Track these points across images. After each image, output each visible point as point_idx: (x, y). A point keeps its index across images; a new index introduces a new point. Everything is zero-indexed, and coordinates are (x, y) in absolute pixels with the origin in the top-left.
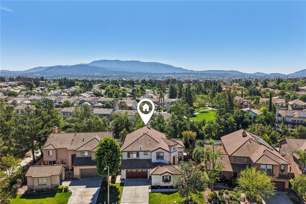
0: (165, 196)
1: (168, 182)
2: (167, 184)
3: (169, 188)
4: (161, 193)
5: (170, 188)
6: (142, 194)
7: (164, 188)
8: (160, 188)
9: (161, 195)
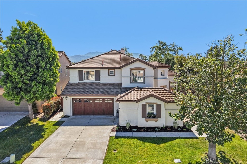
0: (149, 145)
1: (154, 117)
2: (151, 123)
3: (156, 131)
4: (139, 140)
5: (159, 131)
6: (93, 141)
7: (144, 131)
8: (136, 130)
9: (140, 143)
